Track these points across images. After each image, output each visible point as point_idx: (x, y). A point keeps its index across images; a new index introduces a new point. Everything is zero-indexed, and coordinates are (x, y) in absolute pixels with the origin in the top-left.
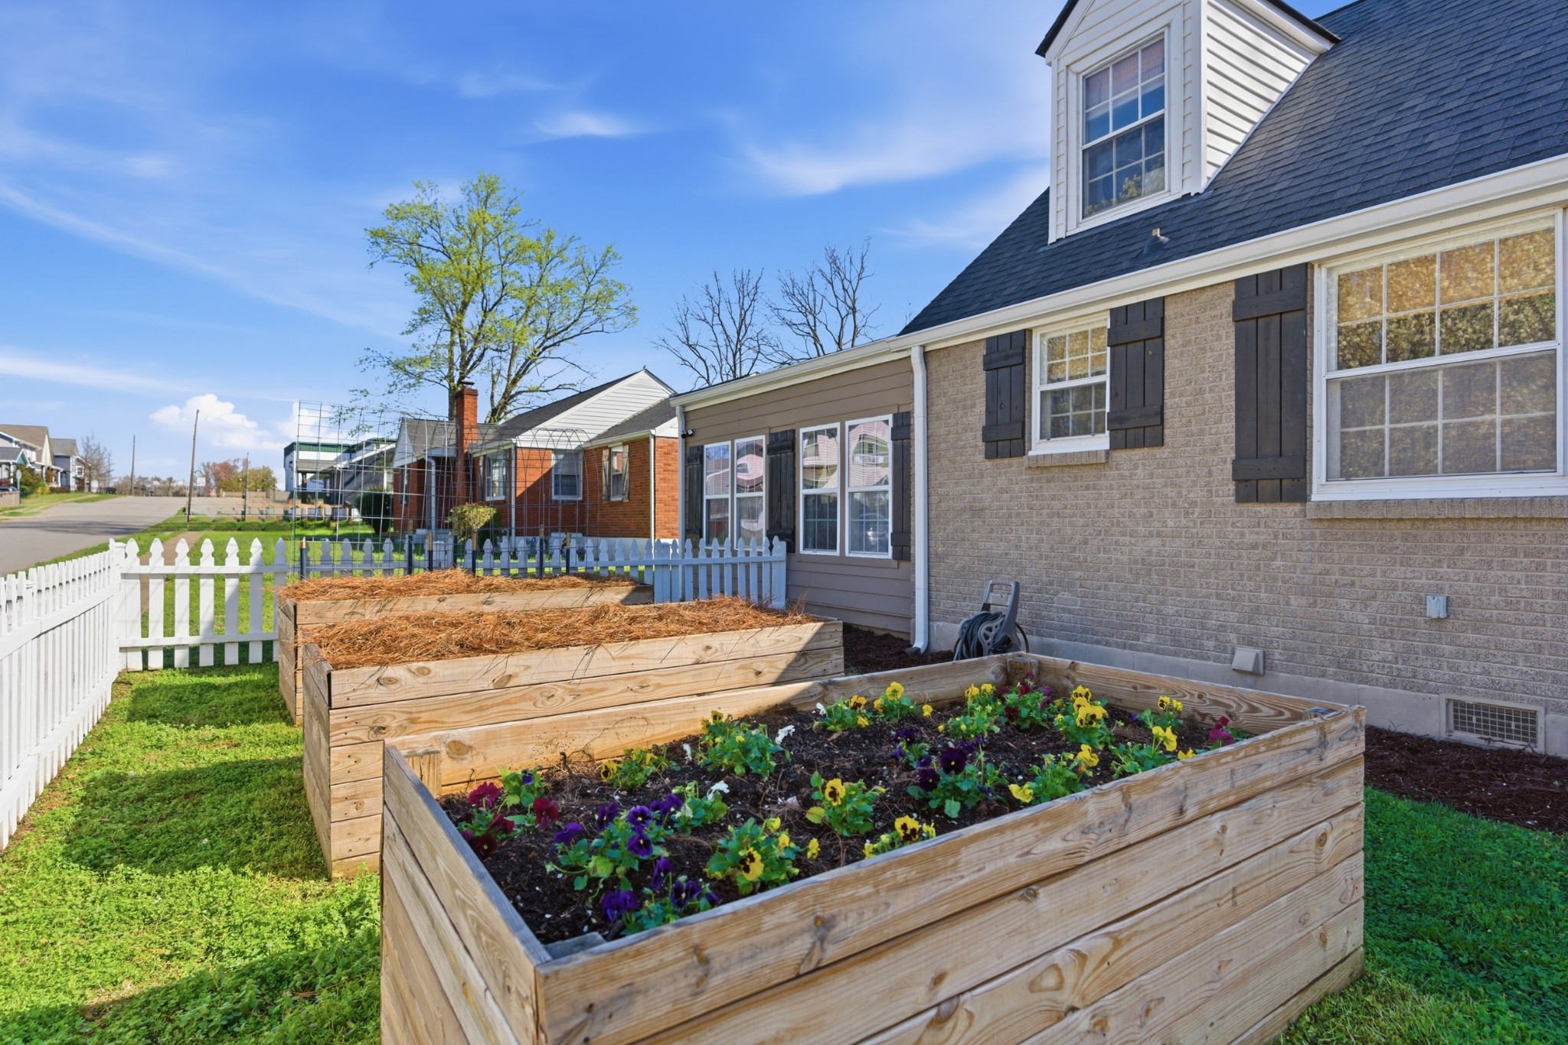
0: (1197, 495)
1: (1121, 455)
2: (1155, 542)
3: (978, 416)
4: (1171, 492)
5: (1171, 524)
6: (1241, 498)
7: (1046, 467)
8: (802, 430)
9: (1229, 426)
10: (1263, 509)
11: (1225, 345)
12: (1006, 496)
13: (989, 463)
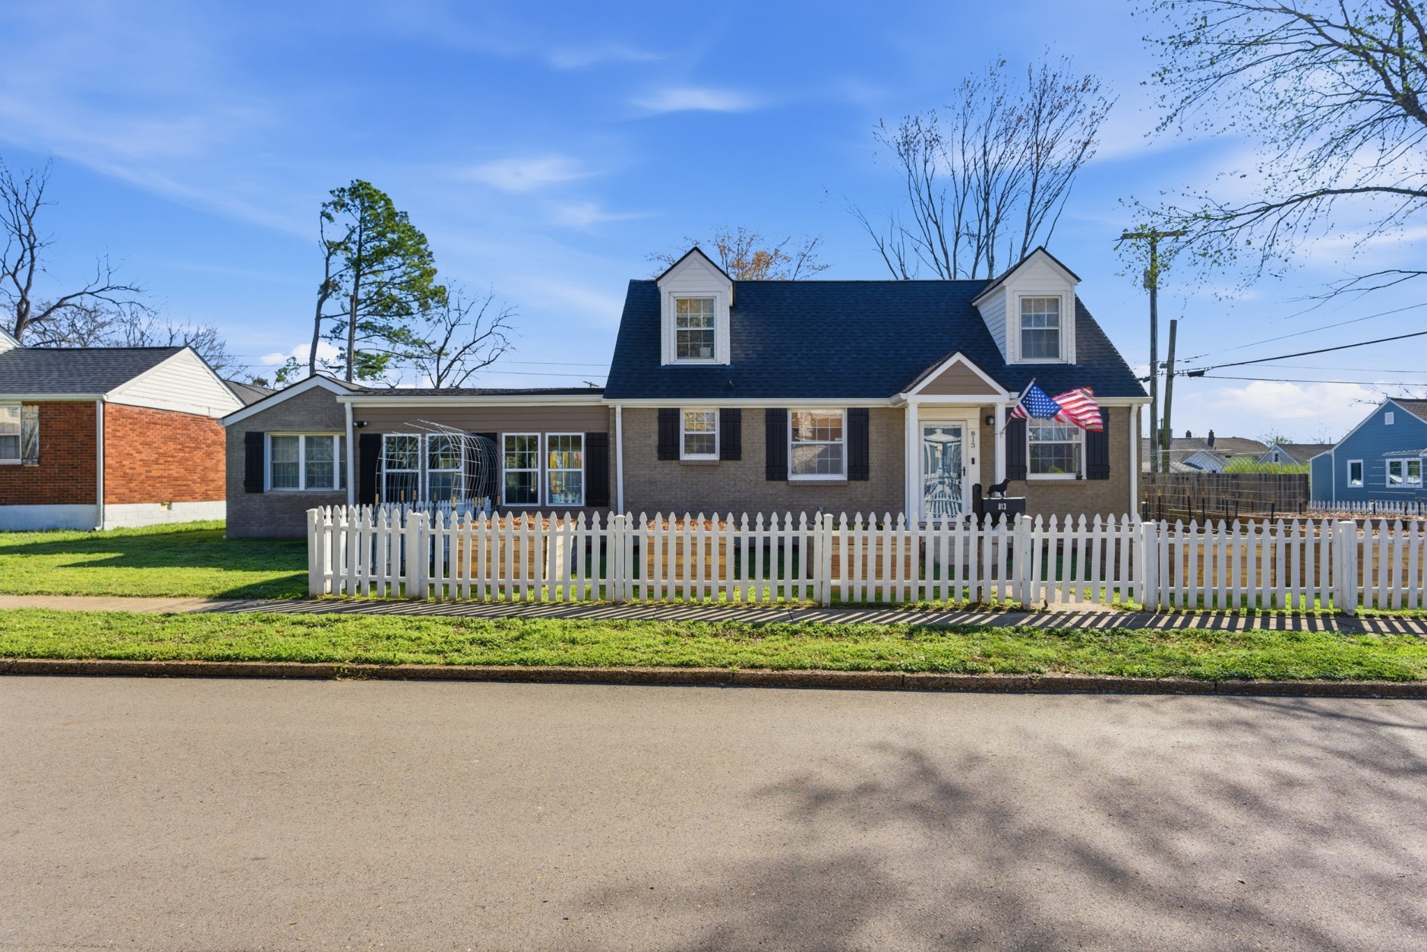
0: (753, 478)
1: (724, 462)
2: (737, 494)
3: (654, 439)
4: (744, 477)
5: (744, 488)
6: (768, 479)
7: (690, 465)
8: (504, 435)
9: (763, 455)
10: (775, 483)
11: (762, 429)
12: (669, 476)
13: (659, 462)
